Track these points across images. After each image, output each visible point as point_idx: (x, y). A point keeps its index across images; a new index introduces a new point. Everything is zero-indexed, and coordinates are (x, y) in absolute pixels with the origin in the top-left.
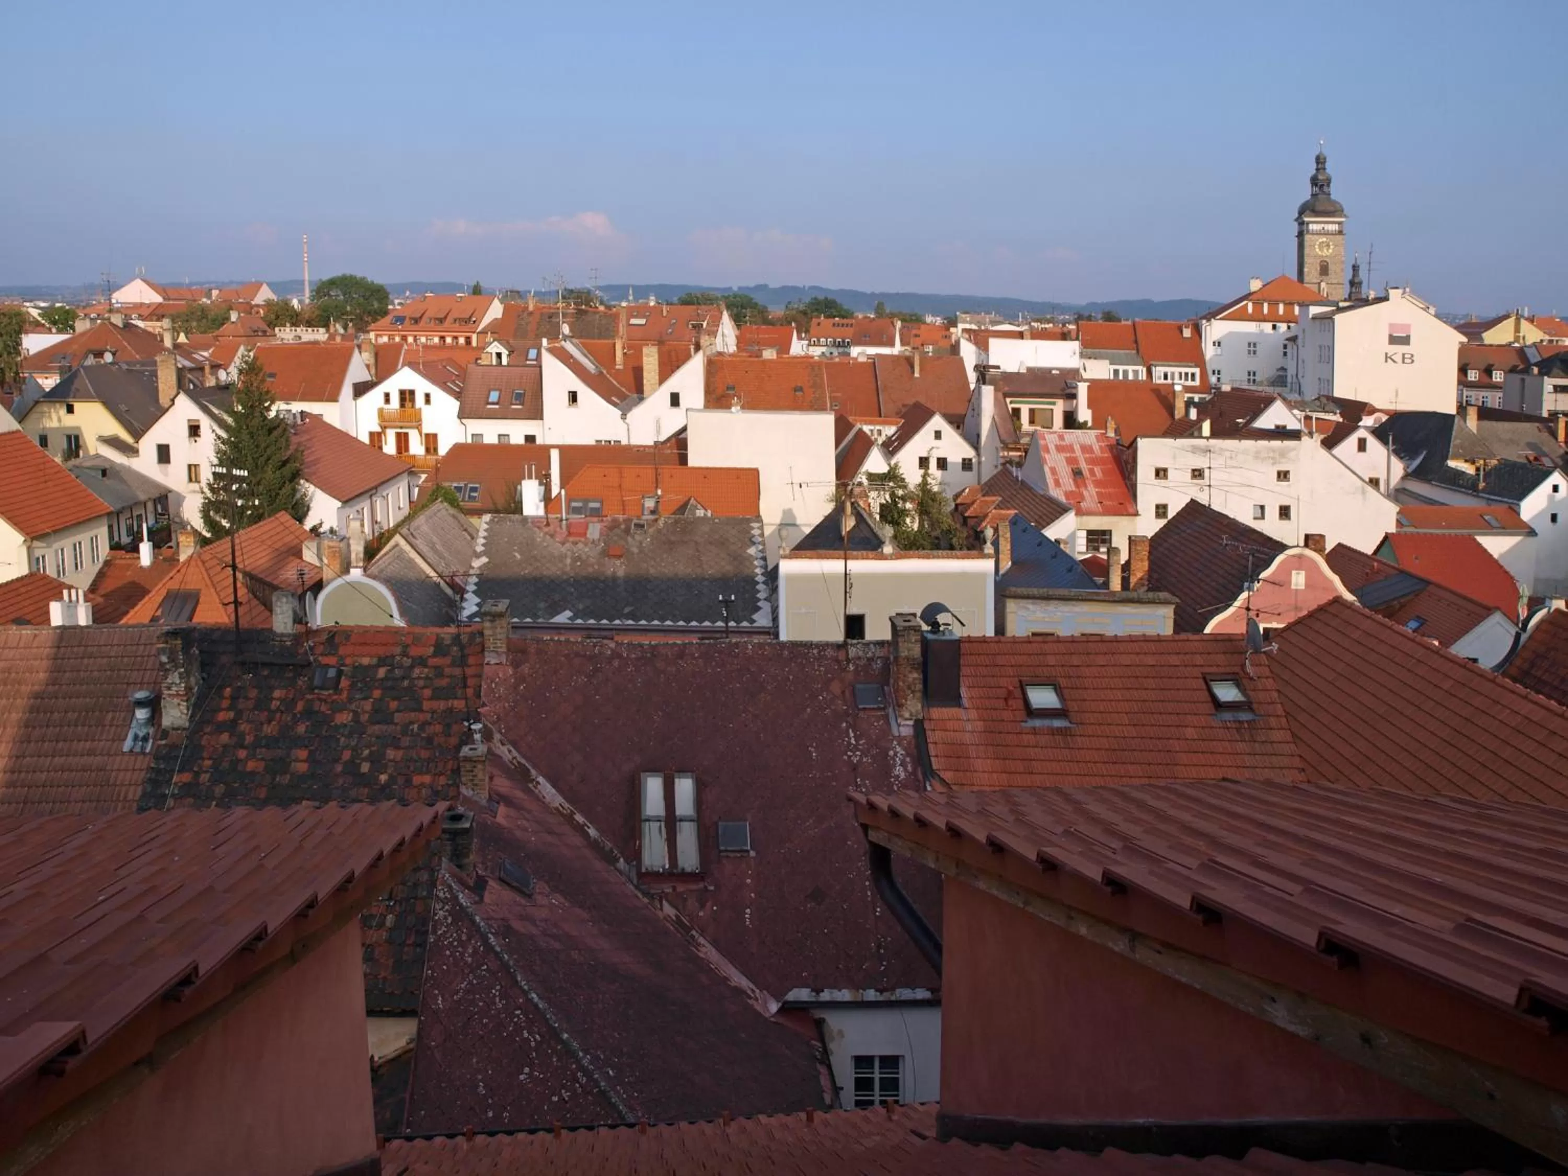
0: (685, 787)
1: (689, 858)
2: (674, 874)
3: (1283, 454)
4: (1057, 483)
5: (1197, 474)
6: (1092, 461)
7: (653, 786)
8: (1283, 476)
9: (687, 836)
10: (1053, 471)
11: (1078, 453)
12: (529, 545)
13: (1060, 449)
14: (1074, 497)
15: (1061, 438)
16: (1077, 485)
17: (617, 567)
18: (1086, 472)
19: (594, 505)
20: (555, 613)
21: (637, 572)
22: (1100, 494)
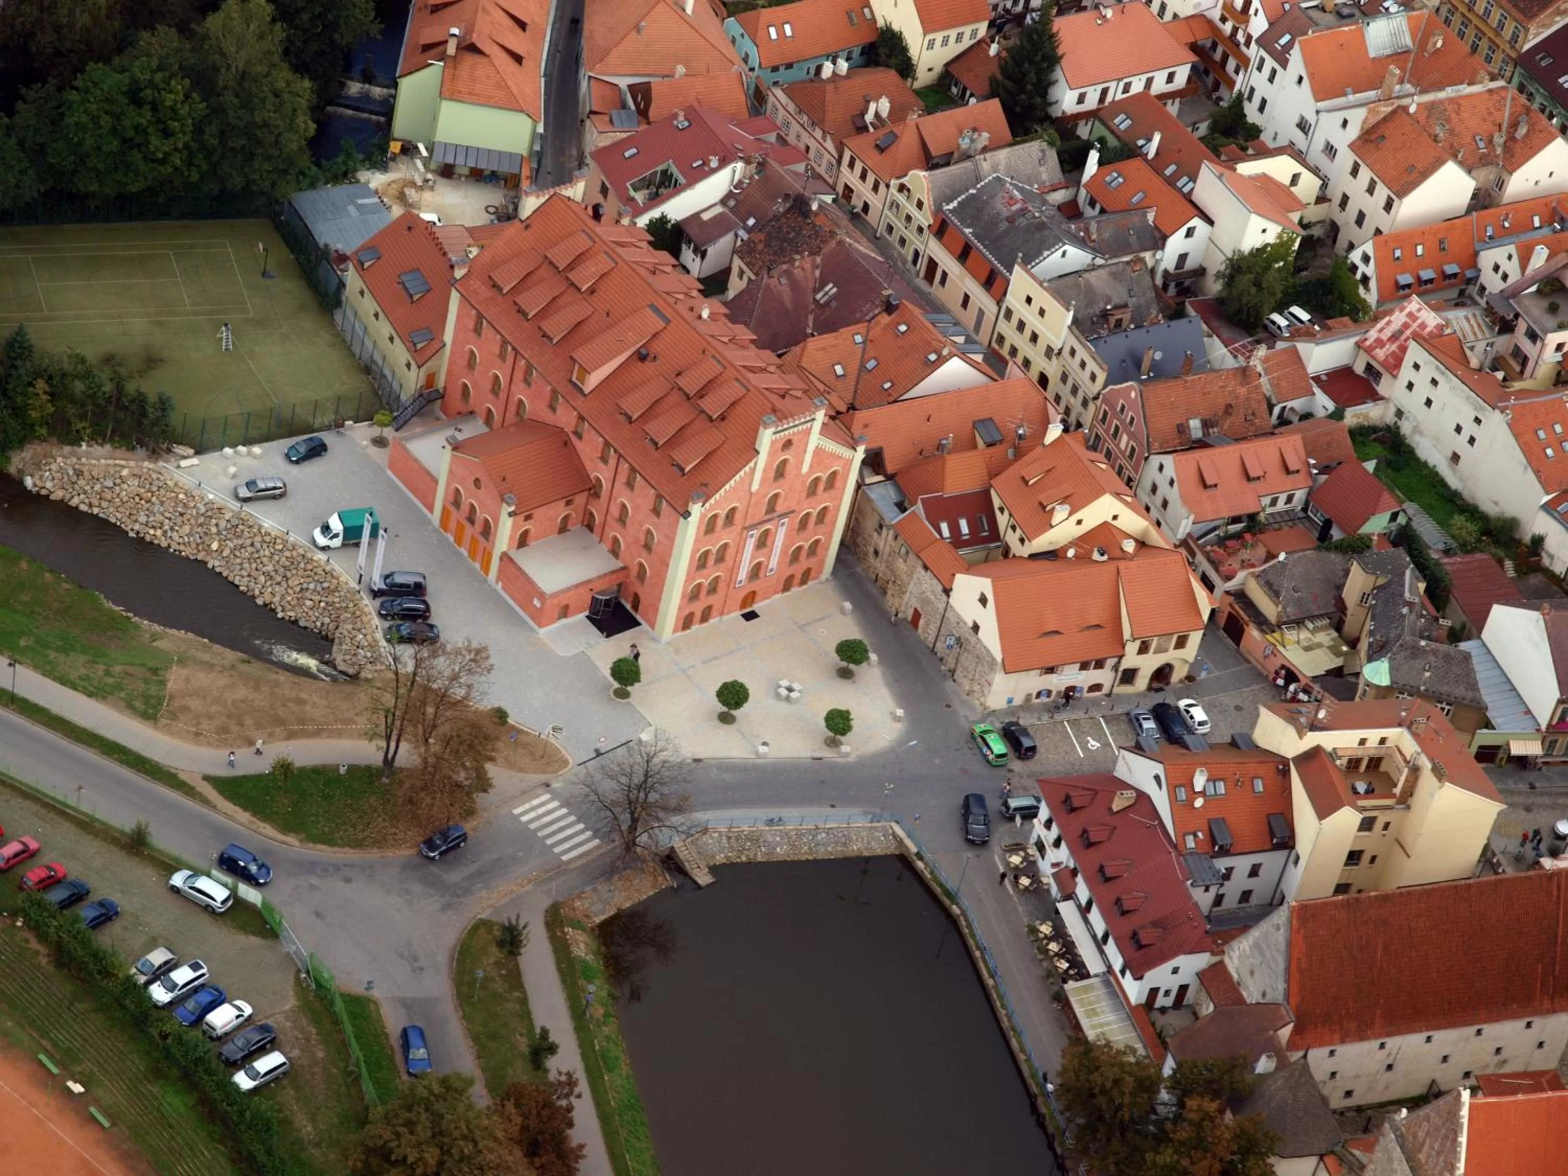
0: (835, 290)
1: (823, 301)
3: (1481, 408)
4: (1381, 330)
5: (1434, 383)
7: (830, 286)
8: (1477, 420)
9: (826, 298)
10: (1388, 323)
11: (1416, 325)
12: (993, 196)
13: (1411, 315)
14: (1380, 343)
15: (1419, 310)
16: (1390, 339)
17: (1004, 225)
18: (1403, 337)
19: (1121, 180)
20: (968, 227)
21: (1007, 232)
22: (1394, 352)
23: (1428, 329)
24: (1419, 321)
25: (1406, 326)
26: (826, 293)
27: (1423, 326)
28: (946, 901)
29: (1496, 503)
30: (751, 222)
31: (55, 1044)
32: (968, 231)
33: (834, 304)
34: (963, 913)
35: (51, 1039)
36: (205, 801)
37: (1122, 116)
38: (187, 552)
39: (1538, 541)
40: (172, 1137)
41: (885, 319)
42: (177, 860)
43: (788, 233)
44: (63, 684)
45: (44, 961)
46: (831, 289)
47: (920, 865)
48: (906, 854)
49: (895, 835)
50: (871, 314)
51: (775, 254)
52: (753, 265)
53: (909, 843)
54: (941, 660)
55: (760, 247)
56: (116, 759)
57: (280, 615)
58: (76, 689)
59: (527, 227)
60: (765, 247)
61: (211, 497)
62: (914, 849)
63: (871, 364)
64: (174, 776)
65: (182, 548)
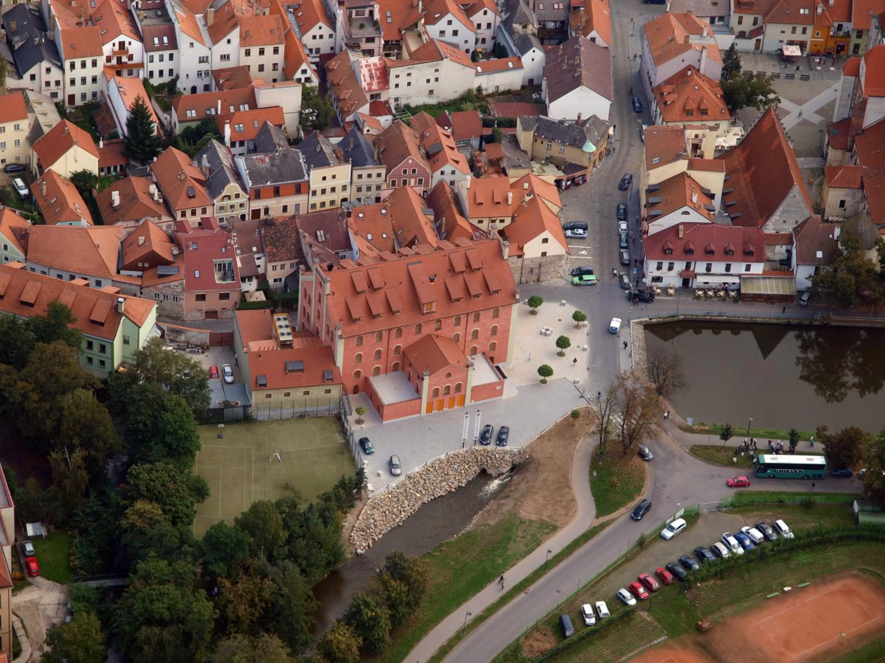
0: (322, 232)
1: (324, 240)
2: (322, 241)
3: (437, 65)
4: (365, 80)
5: (409, 74)
6: (376, 70)
7: (318, 232)
8: (437, 70)
9: (323, 237)
10: (364, 76)
11: (372, 67)
12: (255, 166)
13: (366, 66)
14: (370, 84)
15: (367, 61)
16: (371, 80)
17: (275, 169)
18: (374, 74)
19: (241, 125)
20: (267, 182)
21: (279, 170)
22: (378, 82)
23: (378, 64)
24: (372, 65)
25: (370, 70)
26: (321, 236)
27: (375, 65)
28: (676, 319)
29: (456, 92)
30: (254, 249)
31: (759, 592)
32: (269, 183)
33: (328, 236)
34: (684, 315)
35: (757, 593)
36: (613, 520)
37: (188, 112)
38: (416, 507)
39: (479, 89)
40: (819, 564)
41: (351, 220)
42: (655, 532)
43: (276, 236)
44: (530, 553)
45: (719, 582)
46: (320, 233)
47: (654, 320)
48: (645, 323)
49: (636, 323)
50: (344, 224)
51: (283, 246)
52: (283, 258)
53: (643, 320)
54: (527, 282)
55: (275, 250)
56: (583, 544)
57: (464, 485)
58: (534, 550)
59: (334, 294)
60: (276, 248)
61: (394, 485)
62: (648, 319)
63: (369, 237)
64: (595, 528)
65: (414, 508)
